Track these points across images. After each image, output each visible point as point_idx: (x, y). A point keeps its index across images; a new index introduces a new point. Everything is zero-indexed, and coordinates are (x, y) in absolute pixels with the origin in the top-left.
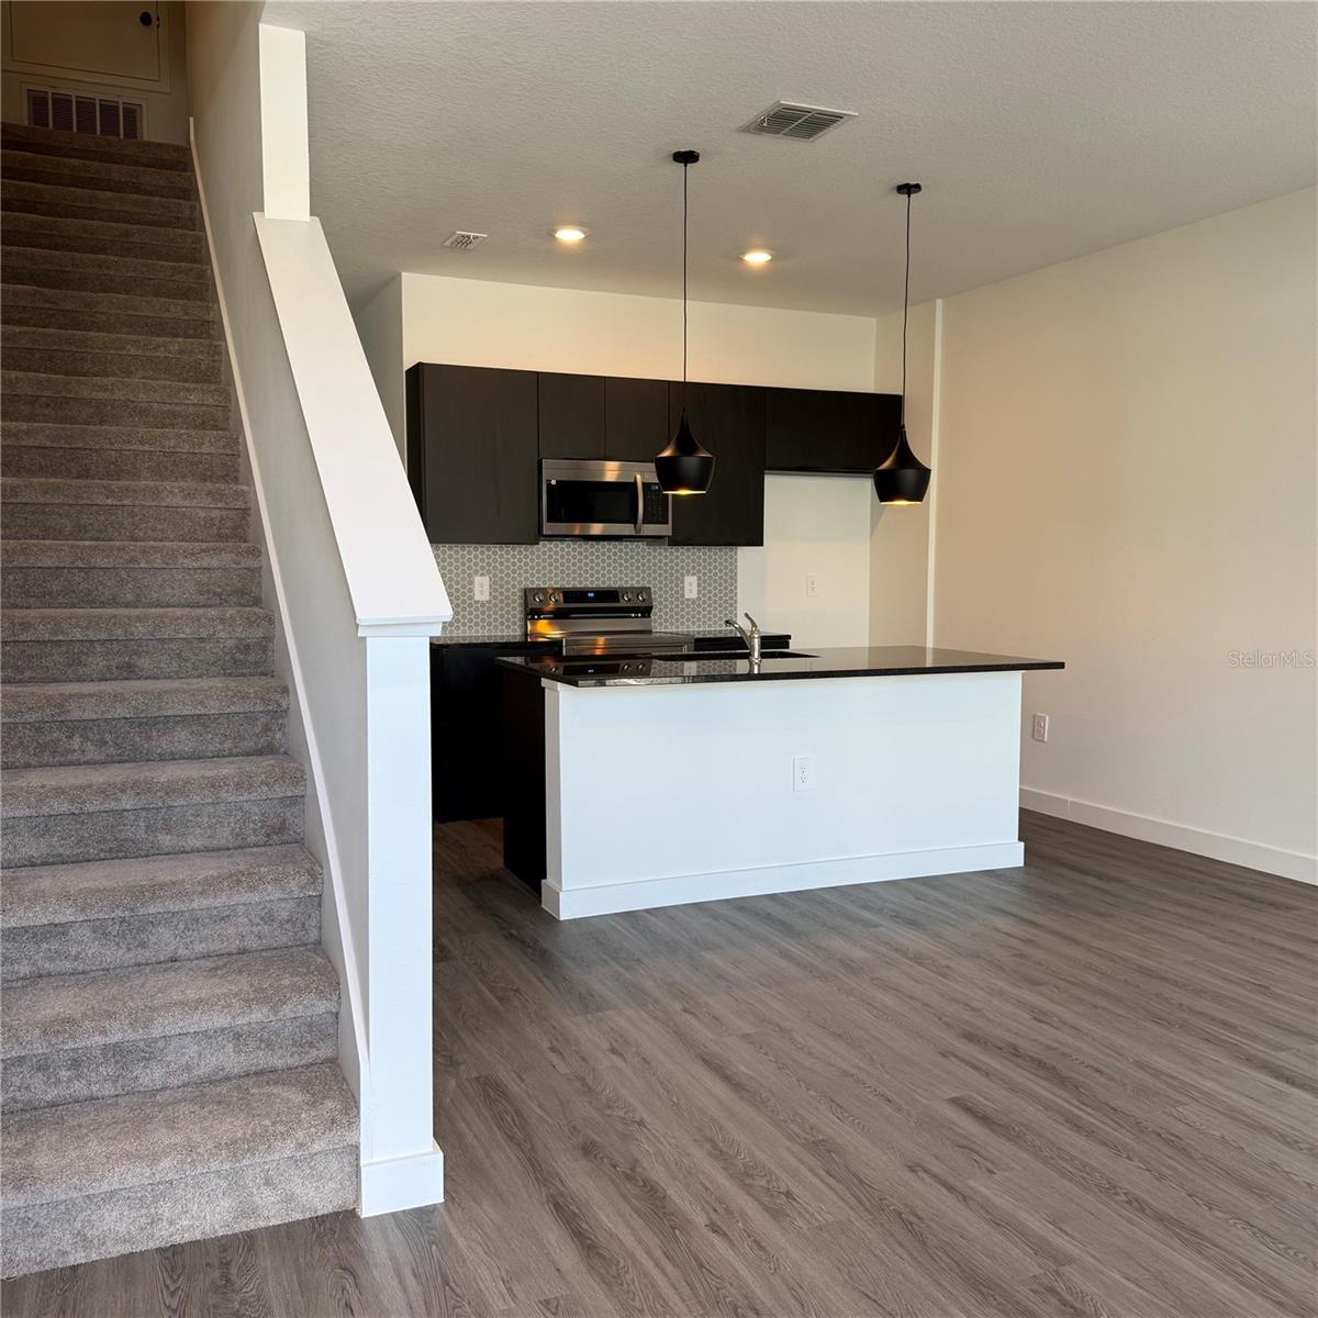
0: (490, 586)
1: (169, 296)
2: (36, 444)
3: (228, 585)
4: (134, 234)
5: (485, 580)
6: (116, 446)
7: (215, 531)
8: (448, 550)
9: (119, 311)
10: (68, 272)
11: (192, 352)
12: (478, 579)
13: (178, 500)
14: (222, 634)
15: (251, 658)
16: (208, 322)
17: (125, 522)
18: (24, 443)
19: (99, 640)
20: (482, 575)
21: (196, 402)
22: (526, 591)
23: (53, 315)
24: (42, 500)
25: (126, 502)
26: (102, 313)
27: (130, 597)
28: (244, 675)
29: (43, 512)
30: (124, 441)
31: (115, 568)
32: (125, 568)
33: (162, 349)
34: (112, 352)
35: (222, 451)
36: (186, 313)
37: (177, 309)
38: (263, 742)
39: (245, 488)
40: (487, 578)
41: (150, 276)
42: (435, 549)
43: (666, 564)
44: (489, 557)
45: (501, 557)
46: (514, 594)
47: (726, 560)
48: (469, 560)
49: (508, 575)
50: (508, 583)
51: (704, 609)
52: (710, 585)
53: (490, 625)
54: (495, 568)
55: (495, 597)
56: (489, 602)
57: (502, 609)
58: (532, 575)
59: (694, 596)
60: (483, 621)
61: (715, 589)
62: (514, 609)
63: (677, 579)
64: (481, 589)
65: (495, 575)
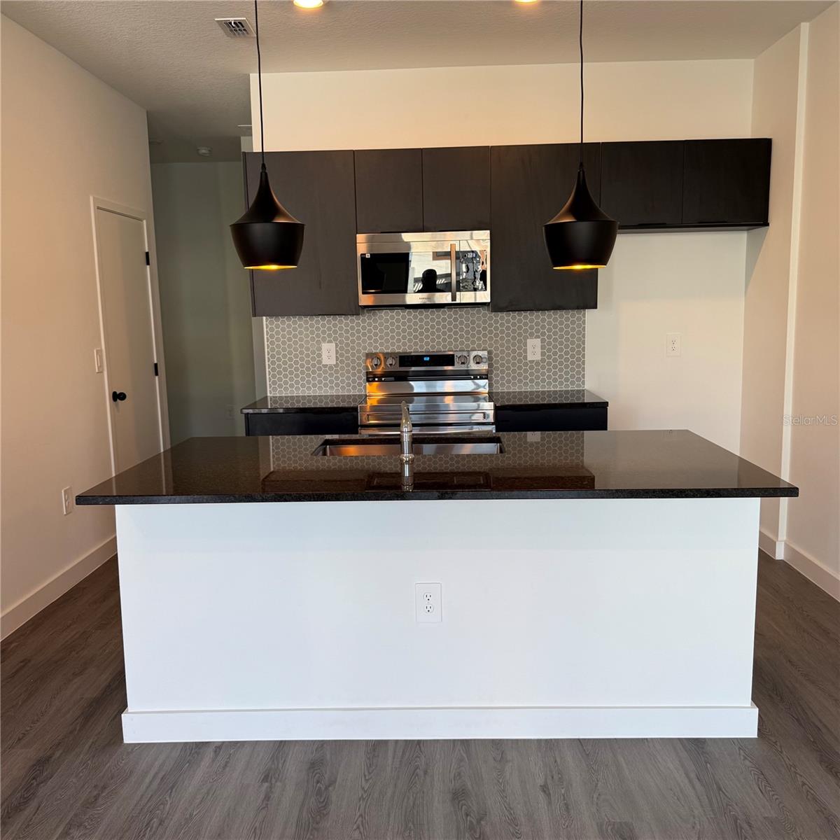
0: (337, 351)
5: (332, 347)
8: (299, 321)
12: (325, 346)
20: (329, 342)
22: (367, 356)
40: (334, 345)
43: (508, 328)
44: (335, 325)
45: (347, 325)
46: (359, 358)
47: (573, 323)
48: (318, 329)
49: (353, 342)
50: (353, 348)
51: (549, 370)
52: (555, 347)
53: (337, 385)
54: (341, 335)
55: (342, 362)
56: (336, 365)
57: (348, 372)
58: (376, 341)
59: (538, 357)
60: (331, 382)
61: (561, 350)
62: (359, 371)
63: (520, 341)
64: (328, 354)
65: (341, 342)
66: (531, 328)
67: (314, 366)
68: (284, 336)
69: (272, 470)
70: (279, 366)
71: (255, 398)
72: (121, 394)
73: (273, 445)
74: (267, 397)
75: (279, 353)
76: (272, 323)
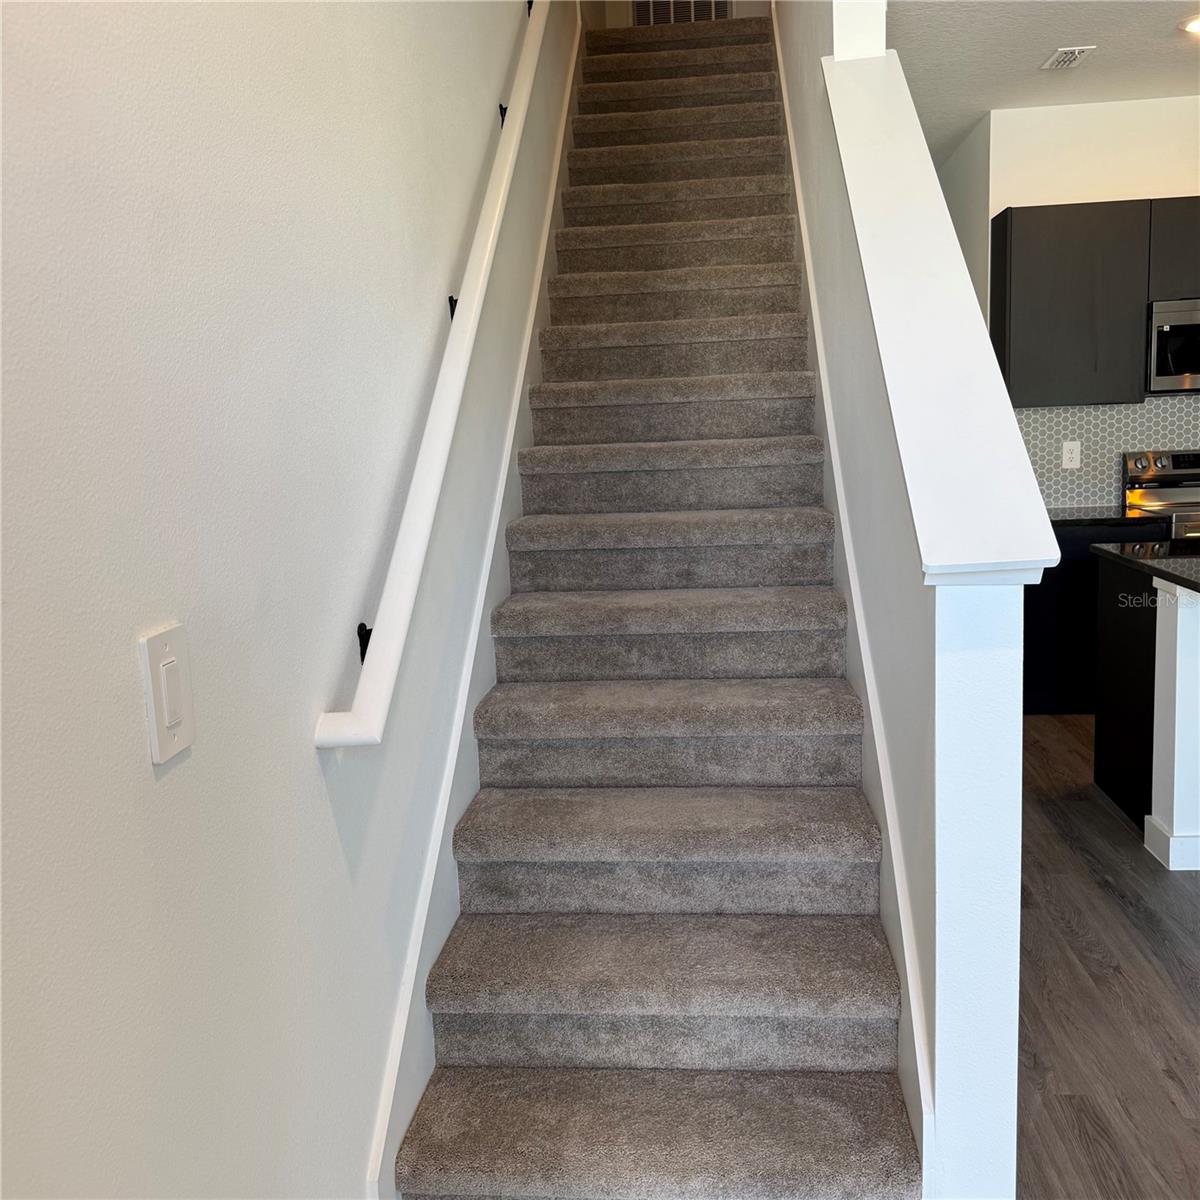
0: (1082, 451)
1: (745, 174)
2: (614, 344)
3: (788, 483)
4: (714, 115)
5: (1076, 446)
6: (686, 340)
7: (779, 423)
8: (1034, 415)
9: (698, 197)
10: (654, 165)
11: (764, 229)
12: (1067, 445)
13: (742, 393)
14: (779, 541)
15: (810, 565)
16: (783, 195)
17: (692, 418)
18: (604, 344)
19: (660, 548)
20: (1073, 439)
21: (765, 284)
22: (1125, 457)
23: (637, 211)
24: (615, 402)
25: (692, 399)
26: (681, 202)
27: (693, 499)
28: (801, 584)
29: (617, 414)
30: (694, 333)
31: (678, 470)
32: (688, 470)
33: (736, 230)
34: (688, 240)
35: (788, 335)
36: (761, 189)
37: (751, 186)
38: (818, 662)
39: (809, 374)
40: (1079, 443)
41: (729, 156)
42: (1018, 414)
44: (1081, 419)
45: (1096, 418)
46: (1110, 460)
48: (1058, 424)
49: (1103, 438)
50: (1103, 447)
53: (1079, 495)
54: (1088, 431)
55: (1087, 465)
56: (1080, 470)
57: (1095, 477)
58: (1134, 438)
62: (1110, 477)
64: (1071, 455)
65: (1088, 439)
67: (1049, 471)
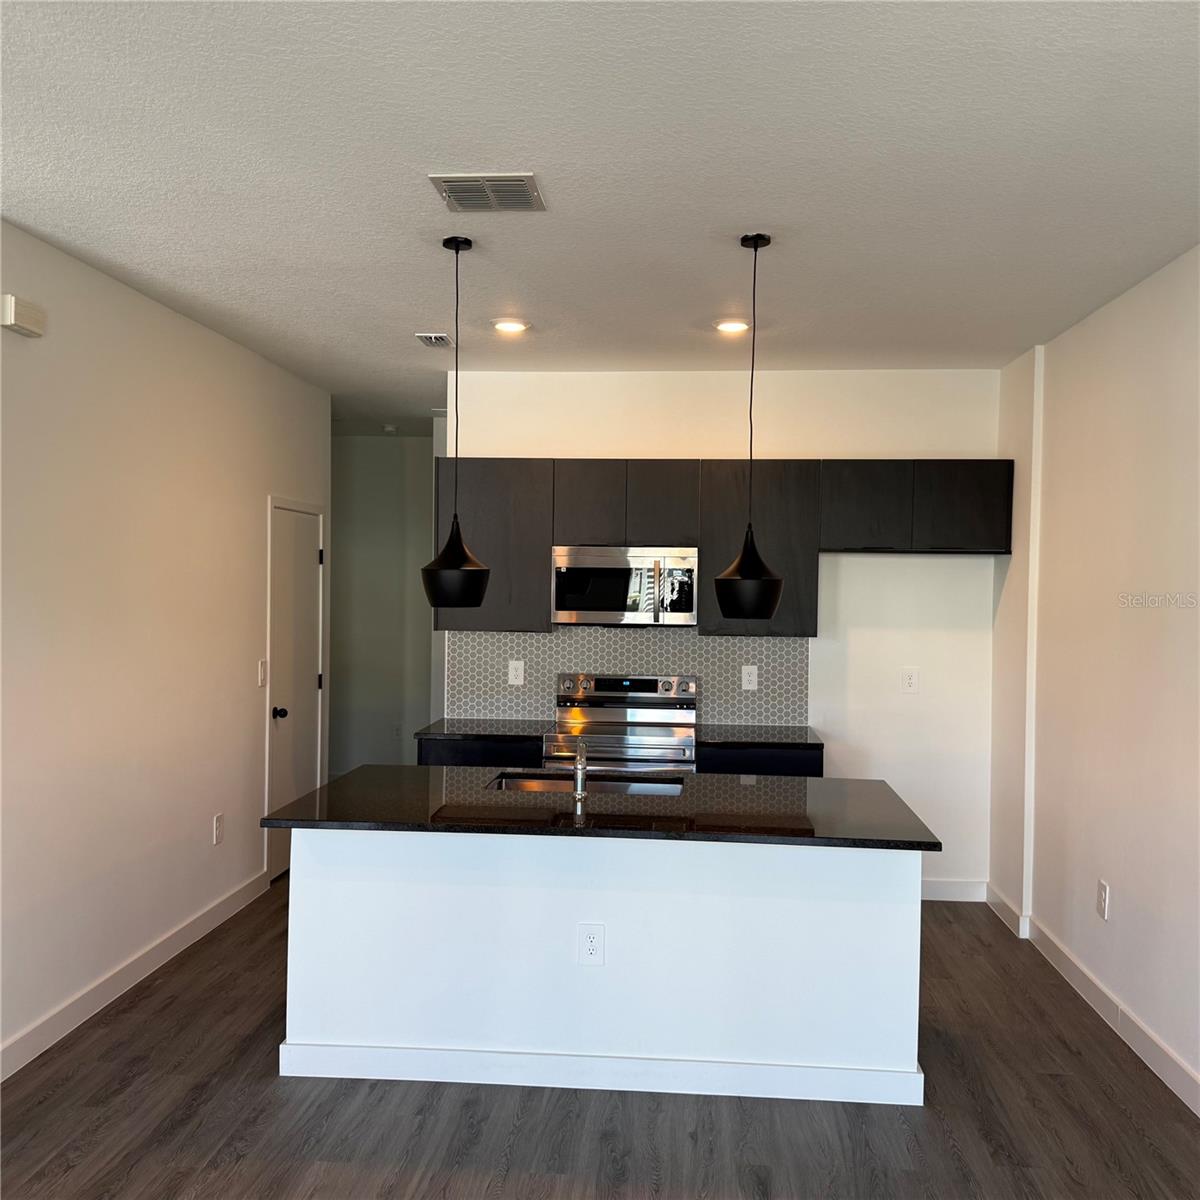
0: (526, 670)
5: (520, 665)
12: (513, 664)
20: (517, 659)
22: (562, 677)
40: (522, 663)
43: (721, 652)
44: (525, 641)
45: (538, 641)
46: (550, 679)
47: (795, 649)
48: (505, 644)
49: (544, 660)
50: (544, 668)
51: (767, 702)
52: (774, 676)
53: (524, 709)
54: (531, 652)
55: (530, 682)
56: (524, 686)
57: (537, 694)
58: (570, 660)
59: (754, 687)
60: (517, 705)
61: (780, 680)
62: (550, 694)
63: (734, 668)
64: (516, 673)
65: (531, 660)
66: (747, 653)
67: (498, 685)
68: (467, 651)
69: (444, 803)
70: (460, 685)
71: (429, 720)
72: (283, 710)
73: (447, 775)
74: (443, 719)
75: (460, 670)
76: (454, 636)
